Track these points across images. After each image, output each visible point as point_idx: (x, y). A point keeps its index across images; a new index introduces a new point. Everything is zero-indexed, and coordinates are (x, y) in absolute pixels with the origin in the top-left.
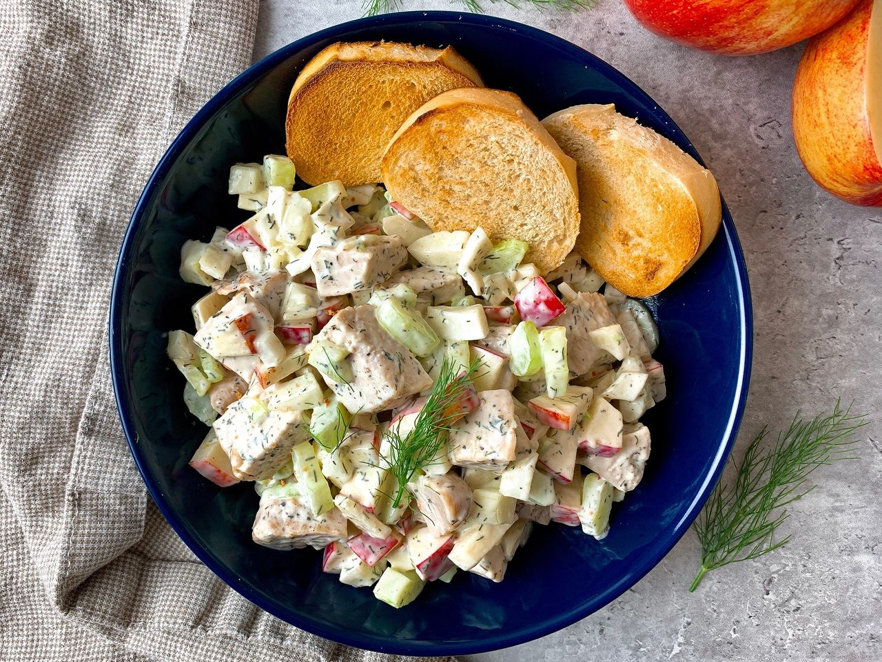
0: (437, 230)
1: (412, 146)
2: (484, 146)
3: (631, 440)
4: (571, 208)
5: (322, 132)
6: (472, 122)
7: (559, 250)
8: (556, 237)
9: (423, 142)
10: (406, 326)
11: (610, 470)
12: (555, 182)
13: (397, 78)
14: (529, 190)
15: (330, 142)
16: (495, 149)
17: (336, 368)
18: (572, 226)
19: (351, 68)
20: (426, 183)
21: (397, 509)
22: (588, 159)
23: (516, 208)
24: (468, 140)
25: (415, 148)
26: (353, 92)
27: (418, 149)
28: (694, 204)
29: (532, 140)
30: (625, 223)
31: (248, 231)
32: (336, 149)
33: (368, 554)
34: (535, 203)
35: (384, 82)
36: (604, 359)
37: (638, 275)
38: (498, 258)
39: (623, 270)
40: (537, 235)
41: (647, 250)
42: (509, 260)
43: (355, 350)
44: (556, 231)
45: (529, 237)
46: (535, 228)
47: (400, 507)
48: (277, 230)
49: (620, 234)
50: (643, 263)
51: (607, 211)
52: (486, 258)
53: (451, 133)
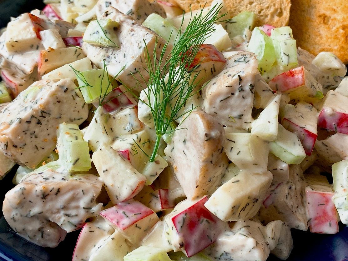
7: (279, 20)
8: (276, 11)
17: (105, 32)
31: (52, 7)
33: (122, 218)
36: (327, 81)
37: (340, 43)
38: (236, 22)
39: (329, 46)
40: (262, 10)
41: (342, 20)
42: (244, 23)
43: (122, 22)
44: (274, 5)
45: (256, 13)
46: (260, 4)
47: (156, 162)
48: (74, 5)
49: (320, 16)
50: (341, 31)
51: (309, 6)
52: (227, 22)
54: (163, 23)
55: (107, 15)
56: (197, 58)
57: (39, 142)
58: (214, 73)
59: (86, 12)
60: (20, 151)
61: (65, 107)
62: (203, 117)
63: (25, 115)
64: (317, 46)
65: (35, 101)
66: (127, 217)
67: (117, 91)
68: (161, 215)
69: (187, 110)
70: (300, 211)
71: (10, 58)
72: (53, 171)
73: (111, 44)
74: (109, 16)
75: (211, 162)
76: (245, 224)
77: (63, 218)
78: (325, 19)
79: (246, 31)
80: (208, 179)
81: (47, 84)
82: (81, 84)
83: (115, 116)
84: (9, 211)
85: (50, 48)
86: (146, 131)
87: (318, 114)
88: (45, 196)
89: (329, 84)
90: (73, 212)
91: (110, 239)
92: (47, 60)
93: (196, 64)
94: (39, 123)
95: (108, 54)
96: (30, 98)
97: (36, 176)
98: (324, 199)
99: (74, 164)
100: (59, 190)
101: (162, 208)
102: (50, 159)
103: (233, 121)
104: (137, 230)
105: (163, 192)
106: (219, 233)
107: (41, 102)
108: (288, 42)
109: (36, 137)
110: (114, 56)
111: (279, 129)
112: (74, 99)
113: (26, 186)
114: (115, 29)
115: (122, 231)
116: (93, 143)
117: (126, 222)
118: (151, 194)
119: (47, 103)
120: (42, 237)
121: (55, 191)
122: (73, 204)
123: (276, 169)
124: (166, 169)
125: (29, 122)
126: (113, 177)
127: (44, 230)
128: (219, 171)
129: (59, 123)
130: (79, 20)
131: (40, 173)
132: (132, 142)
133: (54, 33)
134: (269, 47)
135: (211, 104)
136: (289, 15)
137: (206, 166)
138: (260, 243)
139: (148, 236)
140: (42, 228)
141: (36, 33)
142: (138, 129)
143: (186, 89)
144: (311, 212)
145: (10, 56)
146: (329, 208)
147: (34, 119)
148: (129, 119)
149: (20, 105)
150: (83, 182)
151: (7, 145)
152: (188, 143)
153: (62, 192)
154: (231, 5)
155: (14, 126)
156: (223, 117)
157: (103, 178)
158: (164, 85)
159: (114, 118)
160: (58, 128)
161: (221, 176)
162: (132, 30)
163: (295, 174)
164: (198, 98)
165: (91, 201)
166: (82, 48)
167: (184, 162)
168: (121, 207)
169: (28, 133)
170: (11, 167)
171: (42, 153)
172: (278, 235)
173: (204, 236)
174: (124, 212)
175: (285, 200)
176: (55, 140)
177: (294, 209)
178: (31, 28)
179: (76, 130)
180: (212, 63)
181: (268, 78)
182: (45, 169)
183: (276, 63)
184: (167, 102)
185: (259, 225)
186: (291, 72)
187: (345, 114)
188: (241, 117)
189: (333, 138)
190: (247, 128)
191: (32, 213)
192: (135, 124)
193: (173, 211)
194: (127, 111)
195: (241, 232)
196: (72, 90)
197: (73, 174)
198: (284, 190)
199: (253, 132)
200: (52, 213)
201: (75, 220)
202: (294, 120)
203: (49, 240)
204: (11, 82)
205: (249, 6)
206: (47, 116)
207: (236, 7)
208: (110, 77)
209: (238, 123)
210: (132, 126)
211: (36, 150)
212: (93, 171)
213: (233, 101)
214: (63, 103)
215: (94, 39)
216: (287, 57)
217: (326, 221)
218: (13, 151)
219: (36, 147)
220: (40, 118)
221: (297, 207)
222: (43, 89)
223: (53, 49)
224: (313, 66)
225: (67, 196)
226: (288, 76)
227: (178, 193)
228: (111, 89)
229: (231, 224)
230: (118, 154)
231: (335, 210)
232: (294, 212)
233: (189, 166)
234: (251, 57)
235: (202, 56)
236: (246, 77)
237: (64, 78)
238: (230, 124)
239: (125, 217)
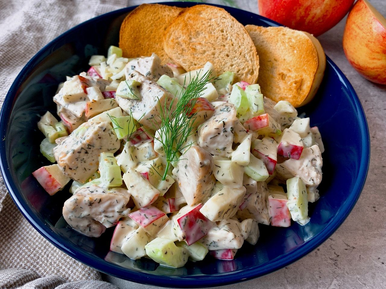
0: (189, 71)
1: (177, 27)
2: (209, 24)
4: (253, 53)
6: (204, 14)
7: (251, 78)
8: (249, 71)
9: (182, 24)
12: (244, 39)
13: (171, 14)
14: (233, 45)
15: (140, 44)
16: (215, 25)
17: (131, 90)
18: (255, 63)
20: (184, 46)
23: (228, 56)
24: (202, 22)
25: (178, 28)
27: (179, 28)
29: (231, 18)
31: (95, 69)
34: (236, 52)
35: (165, 16)
36: (284, 121)
37: (293, 93)
38: (221, 79)
39: (286, 95)
40: (239, 70)
41: (294, 78)
42: (227, 80)
43: (143, 82)
44: (248, 67)
45: (235, 72)
46: (238, 66)
47: (166, 180)
48: (110, 67)
49: (279, 74)
50: (294, 85)
51: (272, 67)
52: (215, 79)
53: (194, 19)
54: (171, 81)
55: (132, 77)
56: (195, 108)
57: (86, 165)
58: (206, 118)
59: (118, 73)
60: (74, 172)
61: (104, 141)
62: (198, 150)
63: (77, 147)
64: (277, 95)
65: (84, 137)
66: (147, 218)
67: (140, 131)
68: (170, 215)
69: (187, 145)
70: (264, 211)
71: (66, 107)
72: (96, 186)
73: (135, 98)
74: (133, 77)
75: (204, 181)
76: (227, 222)
77: (104, 218)
78: (283, 76)
79: (228, 86)
80: (202, 192)
81: (92, 125)
82: (115, 126)
83: (138, 148)
84: (67, 214)
85: (93, 100)
86: (160, 158)
87: (277, 146)
88: (91, 204)
89: (285, 123)
90: (110, 215)
91: (135, 233)
92: (91, 109)
93: (194, 113)
94: (86, 153)
95: (133, 104)
96: (80, 135)
97: (84, 190)
98: (281, 204)
99: (110, 182)
100: (100, 200)
101: (171, 211)
102: (94, 177)
103: (219, 151)
104: (154, 226)
105: (171, 201)
106: (210, 228)
107: (88, 138)
108: (257, 96)
109: (85, 162)
110: (137, 106)
111: (251, 157)
112: (110, 136)
113: (78, 198)
114: (138, 87)
115: (143, 228)
116: (124, 167)
117: (146, 221)
118: (163, 201)
119: (92, 139)
120: (90, 231)
121: (98, 201)
122: (110, 209)
123: (249, 185)
124: (173, 184)
125: (79, 152)
126: (137, 191)
127: (91, 226)
128: (210, 187)
129: (100, 153)
130: (114, 78)
131: (88, 188)
132: (150, 166)
133: (96, 89)
134: (244, 98)
135: (204, 140)
136: (258, 74)
137: (200, 184)
138: (237, 235)
139: (161, 230)
140: (90, 225)
141: (84, 89)
142: (154, 157)
143: (187, 130)
144: (272, 212)
145: (66, 105)
146: (284, 210)
147: (83, 150)
148: (148, 150)
149: (73, 139)
150: (117, 194)
151: (65, 168)
152: (188, 168)
153: (102, 201)
154: (218, 67)
155: (69, 155)
156: (212, 149)
157: (130, 191)
158: (172, 127)
159: (138, 149)
160: (99, 156)
161: (211, 190)
162: (150, 88)
163: (262, 187)
164: (195, 135)
165: (123, 207)
166: (115, 99)
167: (186, 180)
168: (143, 211)
169: (79, 160)
170: (68, 181)
171: (89, 173)
172: (249, 229)
173: (199, 231)
174: (145, 215)
175: (254, 205)
176: (98, 164)
177: (260, 211)
178: (80, 86)
179: (112, 157)
180: (205, 111)
181: (243, 120)
182: (91, 184)
183: (249, 110)
184: (174, 139)
185: (236, 222)
186: (259, 117)
187: (296, 146)
188: (224, 149)
189: (288, 162)
190: (229, 157)
191: (82, 215)
192: (152, 153)
193: (178, 214)
194: (147, 144)
195: (224, 228)
196: (109, 130)
197: (110, 188)
198: (254, 198)
199: (233, 159)
200: (96, 215)
201: (112, 220)
202: (261, 151)
203: (94, 233)
204: (67, 122)
205: (230, 67)
206: (92, 147)
207: (221, 68)
208: (135, 121)
209: (223, 153)
210: (150, 155)
211: (85, 170)
212: (124, 186)
213: (219, 138)
214: (102, 138)
215: (124, 94)
216: (256, 107)
217: (282, 218)
218: (69, 172)
219: (85, 169)
220: (87, 149)
221: (263, 209)
222: (89, 129)
223: (95, 101)
224: (274, 111)
225: (107, 204)
226: (257, 120)
227: (182, 201)
228: (135, 129)
229: (218, 223)
230: (140, 175)
231: (288, 211)
232: (261, 213)
233: (189, 184)
234: (232, 108)
235: (198, 107)
236: (228, 122)
237: (103, 121)
238: (217, 154)
239: (146, 218)
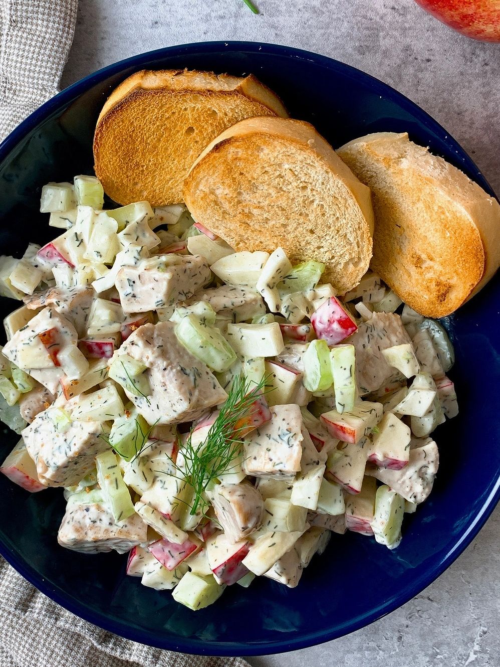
0: (239, 250)
1: (211, 172)
2: (278, 173)
3: (419, 454)
4: (363, 233)
5: (128, 155)
6: (266, 151)
7: (354, 271)
8: (351, 259)
9: (222, 168)
10: (203, 342)
11: (400, 482)
12: (347, 208)
13: (199, 106)
14: (323, 215)
15: (137, 165)
16: (289, 177)
17: (134, 382)
18: (365, 249)
19: (153, 96)
20: (226, 206)
21: (195, 516)
22: (381, 186)
23: (312, 232)
24: (263, 167)
25: (214, 173)
26: (157, 118)
27: (216, 174)
28: (477, 231)
29: (322, 168)
30: (417, 246)
31: (57, 248)
32: (143, 171)
33: (168, 558)
34: (330, 227)
35: (186, 109)
37: (431, 297)
38: (296, 278)
40: (333, 257)
41: (438, 273)
42: (307, 280)
44: (350, 254)
46: (331, 251)
48: (85, 249)
49: (413, 258)
50: (434, 285)
53: (246, 160)
54: (200, 341)
55: (133, 344)
78: (418, 262)
85: (73, 379)
130: (97, 287)
205: (316, 251)
